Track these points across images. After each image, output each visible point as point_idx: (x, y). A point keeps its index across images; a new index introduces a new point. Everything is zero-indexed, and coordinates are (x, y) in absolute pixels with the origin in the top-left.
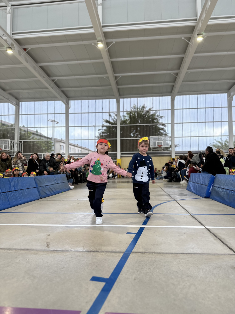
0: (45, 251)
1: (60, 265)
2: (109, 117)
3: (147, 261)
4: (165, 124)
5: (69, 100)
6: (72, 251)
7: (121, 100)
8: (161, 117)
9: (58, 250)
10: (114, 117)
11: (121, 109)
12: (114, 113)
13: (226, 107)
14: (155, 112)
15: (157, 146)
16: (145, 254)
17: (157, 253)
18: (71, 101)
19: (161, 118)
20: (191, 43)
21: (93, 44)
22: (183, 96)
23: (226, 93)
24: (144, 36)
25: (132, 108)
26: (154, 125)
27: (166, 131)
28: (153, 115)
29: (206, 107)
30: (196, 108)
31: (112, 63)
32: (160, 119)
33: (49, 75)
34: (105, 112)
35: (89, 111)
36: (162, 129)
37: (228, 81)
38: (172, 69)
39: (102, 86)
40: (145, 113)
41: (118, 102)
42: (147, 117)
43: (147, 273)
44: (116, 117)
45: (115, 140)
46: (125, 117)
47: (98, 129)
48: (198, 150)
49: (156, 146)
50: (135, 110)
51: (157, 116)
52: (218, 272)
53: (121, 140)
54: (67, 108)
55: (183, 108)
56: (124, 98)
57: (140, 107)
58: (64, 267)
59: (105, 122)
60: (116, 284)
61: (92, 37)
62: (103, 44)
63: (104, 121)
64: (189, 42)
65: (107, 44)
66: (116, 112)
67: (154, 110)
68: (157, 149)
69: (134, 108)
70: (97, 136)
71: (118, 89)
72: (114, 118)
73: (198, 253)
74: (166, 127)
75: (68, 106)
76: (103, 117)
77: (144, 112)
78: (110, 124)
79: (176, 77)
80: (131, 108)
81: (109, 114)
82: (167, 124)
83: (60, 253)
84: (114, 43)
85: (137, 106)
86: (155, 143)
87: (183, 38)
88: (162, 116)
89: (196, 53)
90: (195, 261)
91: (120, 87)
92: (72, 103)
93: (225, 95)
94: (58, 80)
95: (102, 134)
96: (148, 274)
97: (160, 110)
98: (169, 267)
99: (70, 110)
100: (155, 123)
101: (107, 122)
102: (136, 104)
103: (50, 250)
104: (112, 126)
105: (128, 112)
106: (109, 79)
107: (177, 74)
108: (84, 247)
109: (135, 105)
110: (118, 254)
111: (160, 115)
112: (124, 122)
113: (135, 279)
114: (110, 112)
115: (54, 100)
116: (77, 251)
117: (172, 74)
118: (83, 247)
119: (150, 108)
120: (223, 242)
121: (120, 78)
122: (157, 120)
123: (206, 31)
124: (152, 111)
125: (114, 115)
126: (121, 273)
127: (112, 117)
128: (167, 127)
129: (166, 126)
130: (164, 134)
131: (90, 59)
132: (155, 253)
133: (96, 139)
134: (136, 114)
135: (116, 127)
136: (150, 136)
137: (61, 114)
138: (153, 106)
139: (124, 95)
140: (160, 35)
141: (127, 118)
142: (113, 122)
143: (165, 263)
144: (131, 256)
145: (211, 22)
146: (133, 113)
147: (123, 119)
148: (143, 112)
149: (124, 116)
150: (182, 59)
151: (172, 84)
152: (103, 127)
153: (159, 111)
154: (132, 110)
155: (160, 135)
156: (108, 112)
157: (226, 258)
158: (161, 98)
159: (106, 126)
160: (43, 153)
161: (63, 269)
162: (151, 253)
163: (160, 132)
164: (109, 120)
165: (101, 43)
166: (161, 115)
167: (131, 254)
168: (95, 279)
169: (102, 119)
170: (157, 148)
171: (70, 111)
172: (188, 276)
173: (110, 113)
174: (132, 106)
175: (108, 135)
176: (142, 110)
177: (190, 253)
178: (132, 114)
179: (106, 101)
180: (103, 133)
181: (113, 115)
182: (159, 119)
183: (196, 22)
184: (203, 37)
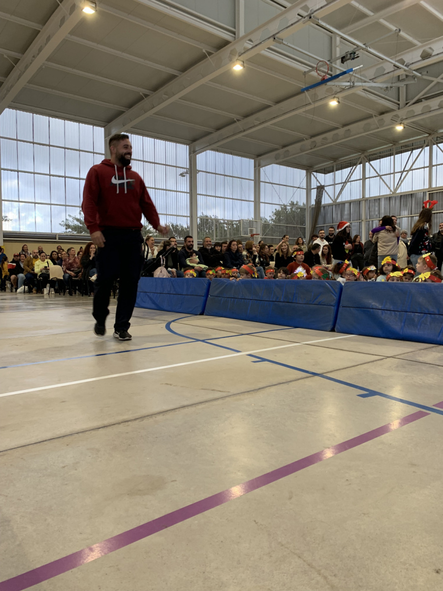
13: (102, 154)
20: (63, 7)
22: (18, 111)
23: (102, 126)
29: (66, 147)
30: (46, 145)
37: (109, 105)
48: (50, 232)
55: (18, 138)
93: (100, 131)
107: (16, 60)
117: (5, 56)
150: (34, 33)
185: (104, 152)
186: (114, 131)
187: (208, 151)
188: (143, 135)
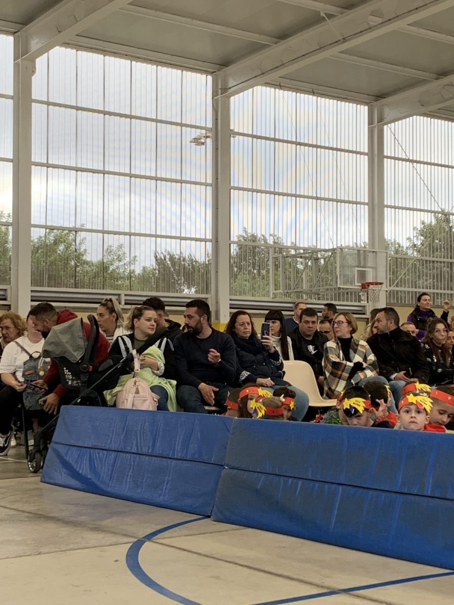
185: (11, 93)
186: (35, 44)
187: (258, 89)
188: (105, 52)
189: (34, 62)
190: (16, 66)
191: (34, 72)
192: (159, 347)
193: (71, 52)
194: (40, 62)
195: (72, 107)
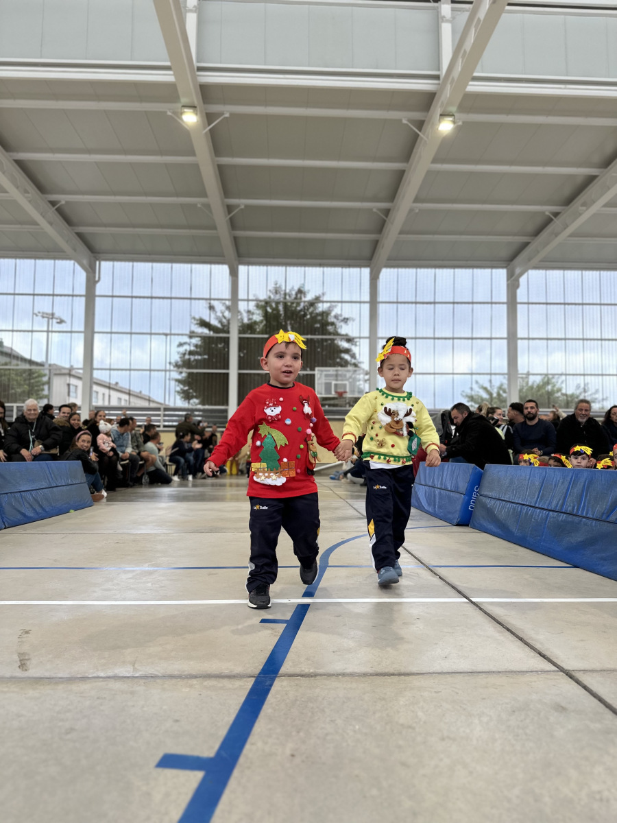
0: (13, 680)
1: (60, 724)
2: (208, 311)
3: (323, 699)
4: (353, 338)
5: (97, 259)
6: (98, 677)
7: (242, 269)
8: (346, 320)
9: (54, 676)
10: (223, 313)
11: (242, 294)
12: (224, 302)
13: (503, 303)
14: (330, 307)
15: (333, 393)
16: (318, 678)
17: (351, 675)
18: (103, 263)
19: (346, 322)
20: (424, 135)
21: (169, 113)
22: (400, 269)
23: (502, 267)
24: (307, 104)
25: (270, 291)
26: (326, 340)
27: (357, 356)
28: (325, 314)
30: (430, 303)
31: (221, 170)
32: (341, 326)
33: (41, 188)
34: (199, 299)
35: (152, 294)
36: (347, 351)
37: (510, 239)
38: (375, 199)
39: (190, 227)
40: (304, 307)
41: (234, 274)
42: (308, 317)
43: (327, 734)
44: (227, 314)
45: (224, 374)
46: (253, 314)
47: (177, 343)
49: (331, 394)
50: (278, 297)
51: (336, 317)
52: (522, 721)
53: (240, 375)
54: (91, 283)
55: (399, 301)
56: (249, 264)
57: (290, 291)
58: (72, 730)
59: (197, 324)
60: (236, 773)
61: (167, 93)
62: (196, 114)
63: (195, 322)
64: (420, 131)
65: (209, 118)
66: (228, 300)
67: (327, 302)
68: (332, 402)
69: (277, 291)
70: (173, 361)
71: (236, 240)
72: (220, 315)
73: (462, 671)
74: (356, 345)
75: (95, 277)
76: (191, 312)
77: (302, 305)
78: (210, 330)
79: (384, 222)
80: (268, 292)
81: (210, 303)
82: (360, 338)
83: (61, 687)
84: (227, 115)
85: (283, 288)
86: (328, 386)
87: (405, 121)
88: (347, 316)
89: (435, 161)
90: (457, 693)
91: (239, 233)
92: (105, 267)
93: (501, 274)
94: (67, 202)
95: (187, 357)
96: (329, 738)
97: (342, 302)
98: (388, 715)
99: (98, 286)
100: (330, 334)
101: (204, 324)
102: (281, 282)
103: (31, 676)
104: (217, 338)
105: (261, 301)
106: (211, 212)
107: (387, 212)
108: (136, 666)
109: (278, 286)
110: (237, 683)
111: (343, 314)
112: (249, 327)
113: (293, 756)
114: (210, 299)
115: (55, 258)
116: (116, 678)
117: (375, 210)
118: (134, 666)
119: (317, 295)
120: (521, 639)
121: (242, 209)
122: (335, 327)
123: (462, 108)
124: (323, 302)
125: (223, 308)
126: (251, 739)
127: (216, 312)
128: (360, 346)
129: (358, 344)
130: (351, 364)
131: (161, 153)
132: (344, 675)
133: (172, 368)
134: (281, 308)
135: (227, 339)
136: (315, 367)
137: (73, 296)
138: (325, 290)
139: (249, 257)
140: (348, 106)
141: (258, 317)
142: (219, 326)
143: (375, 702)
144: (279, 686)
145: (474, 87)
146: (274, 305)
147: (246, 321)
148: (298, 304)
149: (249, 312)
150: (400, 175)
151: (373, 237)
152: (191, 337)
153: (340, 304)
154: (270, 297)
155: (342, 366)
156: (206, 299)
157: (535, 682)
158: (347, 271)
159: (200, 337)
160: (15, 402)
161: (69, 736)
162: (333, 675)
163: (342, 359)
164: (207, 320)
165: (191, 111)
166: (345, 315)
167: (277, 680)
168: (170, 761)
169: (189, 317)
170: (333, 398)
171: (100, 289)
172: (443, 739)
173: (212, 302)
174: (271, 286)
175: (205, 359)
176: (296, 298)
177: (439, 671)
178: (271, 307)
179: (202, 269)
180: (191, 353)
181: (219, 307)
182: (338, 324)
183: (439, 84)
184: (454, 122)
185: (505, 300)
186: (518, 271)
188: (564, 268)
189: (518, 281)
190: (508, 285)
191: (518, 286)
192: (502, 430)
193: (541, 273)
194: (523, 280)
195: (543, 304)
